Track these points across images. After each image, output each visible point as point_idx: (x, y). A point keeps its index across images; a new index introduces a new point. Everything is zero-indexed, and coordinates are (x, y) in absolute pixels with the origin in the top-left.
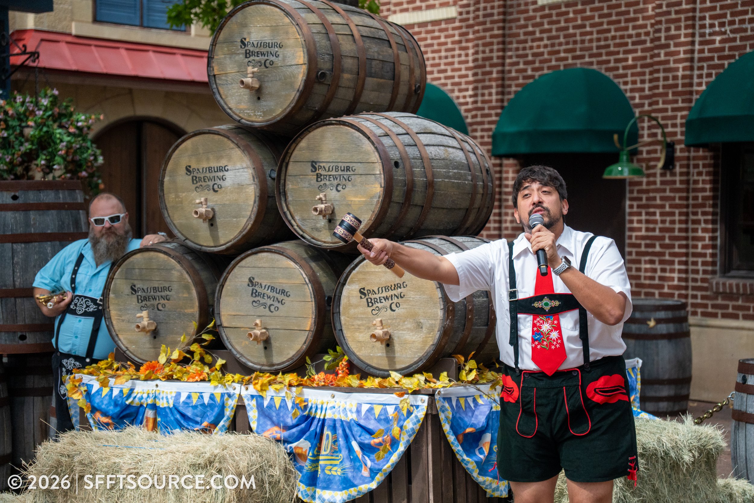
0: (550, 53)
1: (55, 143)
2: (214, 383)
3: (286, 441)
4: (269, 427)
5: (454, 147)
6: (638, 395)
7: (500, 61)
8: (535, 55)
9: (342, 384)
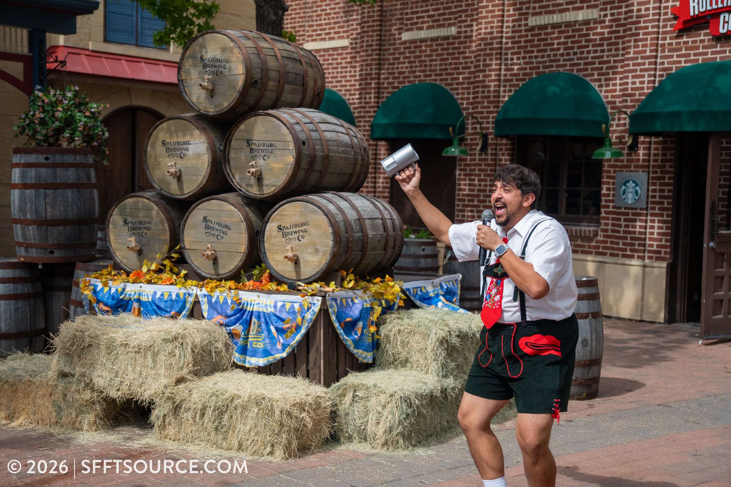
0: (410, 72)
1: (76, 123)
2: (179, 286)
3: (226, 325)
4: (215, 316)
5: (342, 133)
6: (458, 298)
7: (377, 76)
8: (400, 73)
9: (264, 288)
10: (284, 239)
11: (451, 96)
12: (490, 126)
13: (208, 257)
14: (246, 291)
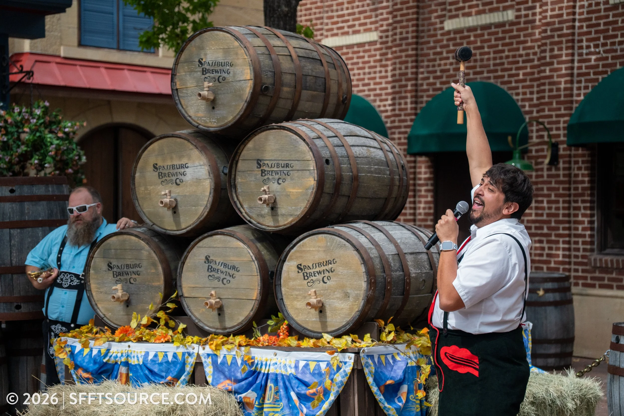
0: (455, 70)
1: (46, 146)
2: (176, 344)
3: (236, 392)
4: (222, 380)
5: (375, 148)
6: (530, 352)
7: (414, 76)
8: (442, 71)
9: (282, 344)
10: (306, 282)
11: (509, 97)
12: (562, 132)
13: (211, 306)
14: (260, 347)
